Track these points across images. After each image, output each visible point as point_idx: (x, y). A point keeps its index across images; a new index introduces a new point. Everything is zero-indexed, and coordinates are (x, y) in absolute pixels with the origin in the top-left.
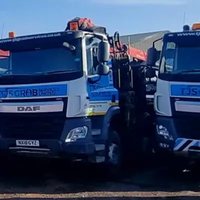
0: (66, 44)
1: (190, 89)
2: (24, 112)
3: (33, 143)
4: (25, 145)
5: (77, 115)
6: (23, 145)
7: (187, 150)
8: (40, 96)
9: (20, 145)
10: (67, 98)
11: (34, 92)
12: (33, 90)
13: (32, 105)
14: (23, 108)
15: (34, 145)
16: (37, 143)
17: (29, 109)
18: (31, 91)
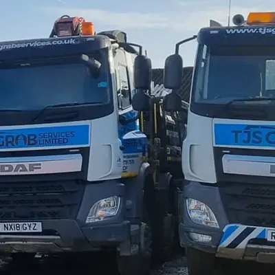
0: (85, 57)
1: (249, 133)
2: (12, 173)
3: (30, 227)
4: (16, 231)
5: (106, 177)
6: (11, 231)
7: (244, 247)
8: (40, 145)
9: (6, 231)
10: (88, 148)
11: (30, 139)
12: (29, 135)
13: (27, 162)
14: (11, 167)
15: (32, 231)
16: (39, 227)
17: (21, 168)
18: (24, 137)
